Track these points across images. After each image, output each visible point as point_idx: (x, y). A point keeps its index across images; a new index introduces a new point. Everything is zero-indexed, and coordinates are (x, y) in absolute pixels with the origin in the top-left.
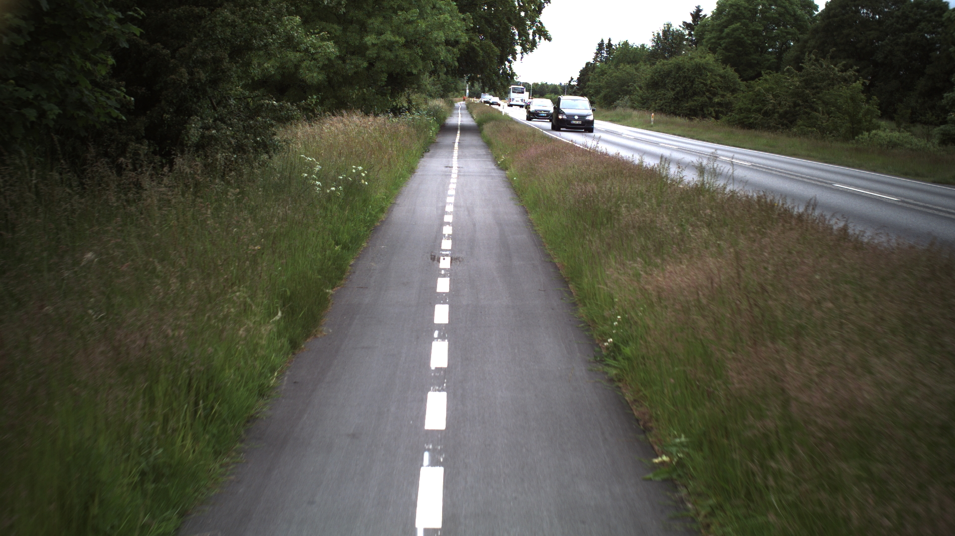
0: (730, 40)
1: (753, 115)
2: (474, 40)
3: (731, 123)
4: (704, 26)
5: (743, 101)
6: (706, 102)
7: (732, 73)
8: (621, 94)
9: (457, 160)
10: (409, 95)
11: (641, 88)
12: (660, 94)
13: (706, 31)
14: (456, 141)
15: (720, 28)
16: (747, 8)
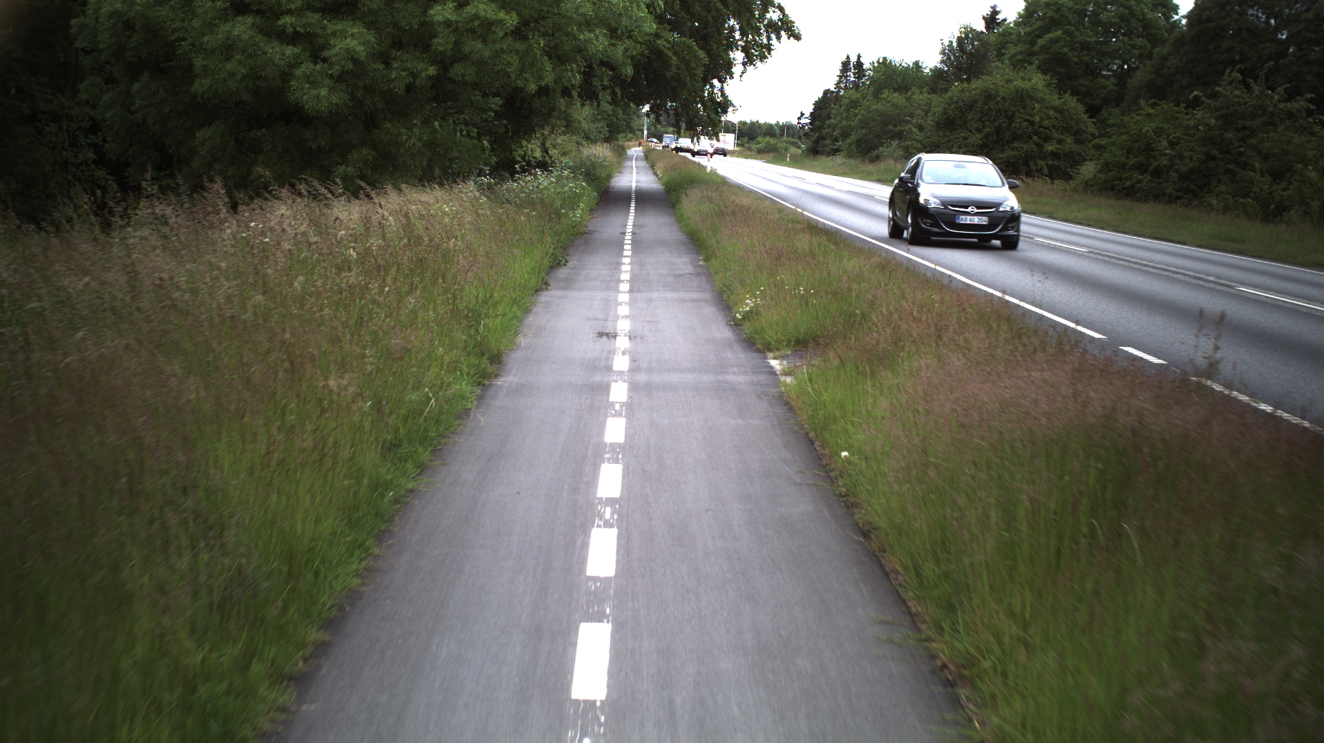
0: (1046, 56)
1: (1132, 175)
4: (1003, 35)
6: (1033, 152)
10: (545, 138)
11: (921, 128)
13: (1008, 43)
14: (628, 231)
15: (1029, 38)
16: (1072, 8)
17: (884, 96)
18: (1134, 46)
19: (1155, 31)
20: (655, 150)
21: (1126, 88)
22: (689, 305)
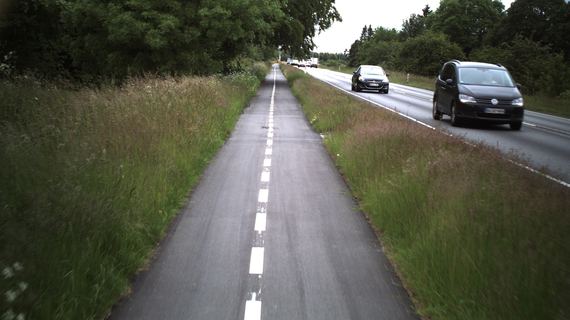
0: (448, 27)
2: (287, 19)
4: (431, 17)
6: (440, 66)
7: (457, 47)
8: (380, 60)
9: (272, 117)
10: (239, 59)
11: (394, 56)
12: (409, 61)
13: (433, 21)
14: (272, 95)
15: (442, 19)
16: (460, 7)
17: (380, 43)
18: (485, 23)
19: (494, 16)
20: (284, 64)
21: (482, 40)
22: (295, 119)
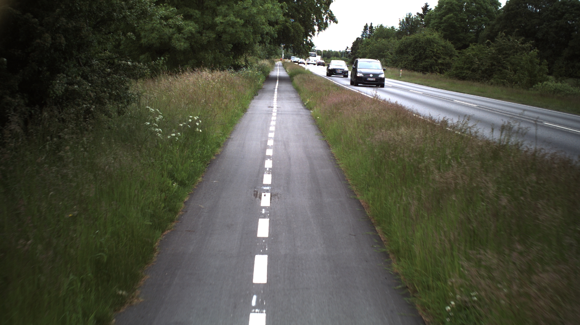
0: (446, 24)
1: (465, 71)
2: (288, 22)
3: (451, 76)
4: (430, 15)
5: (458, 62)
6: (433, 63)
7: (450, 44)
9: (276, 101)
10: (246, 57)
11: (391, 54)
12: (404, 58)
13: (431, 18)
14: (276, 88)
15: (440, 17)
16: (458, 4)
17: (379, 40)
18: (482, 20)
19: (491, 14)
20: (287, 62)
21: (479, 37)
